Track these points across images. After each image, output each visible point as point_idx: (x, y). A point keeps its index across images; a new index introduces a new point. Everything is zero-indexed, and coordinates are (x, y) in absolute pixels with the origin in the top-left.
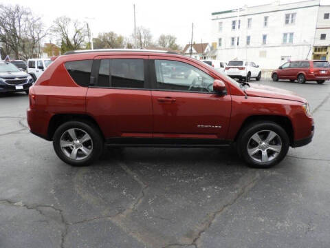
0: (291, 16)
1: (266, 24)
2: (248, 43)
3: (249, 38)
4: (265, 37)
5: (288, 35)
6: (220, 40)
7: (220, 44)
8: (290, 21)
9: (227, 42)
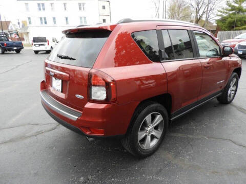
0: (82, 5)
1: (65, 9)
2: (55, 22)
3: (54, 19)
4: (67, 19)
5: (83, 19)
6: (29, 18)
7: (30, 23)
8: (82, 9)
9: (36, 21)
